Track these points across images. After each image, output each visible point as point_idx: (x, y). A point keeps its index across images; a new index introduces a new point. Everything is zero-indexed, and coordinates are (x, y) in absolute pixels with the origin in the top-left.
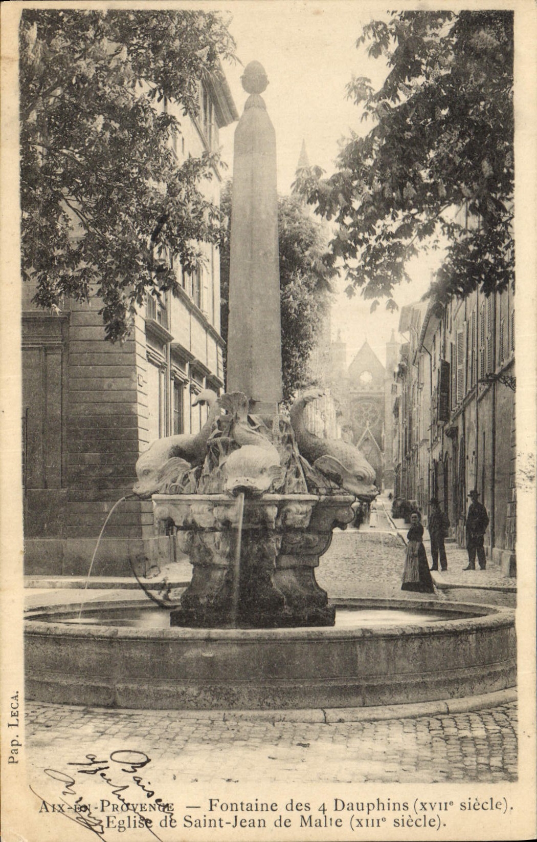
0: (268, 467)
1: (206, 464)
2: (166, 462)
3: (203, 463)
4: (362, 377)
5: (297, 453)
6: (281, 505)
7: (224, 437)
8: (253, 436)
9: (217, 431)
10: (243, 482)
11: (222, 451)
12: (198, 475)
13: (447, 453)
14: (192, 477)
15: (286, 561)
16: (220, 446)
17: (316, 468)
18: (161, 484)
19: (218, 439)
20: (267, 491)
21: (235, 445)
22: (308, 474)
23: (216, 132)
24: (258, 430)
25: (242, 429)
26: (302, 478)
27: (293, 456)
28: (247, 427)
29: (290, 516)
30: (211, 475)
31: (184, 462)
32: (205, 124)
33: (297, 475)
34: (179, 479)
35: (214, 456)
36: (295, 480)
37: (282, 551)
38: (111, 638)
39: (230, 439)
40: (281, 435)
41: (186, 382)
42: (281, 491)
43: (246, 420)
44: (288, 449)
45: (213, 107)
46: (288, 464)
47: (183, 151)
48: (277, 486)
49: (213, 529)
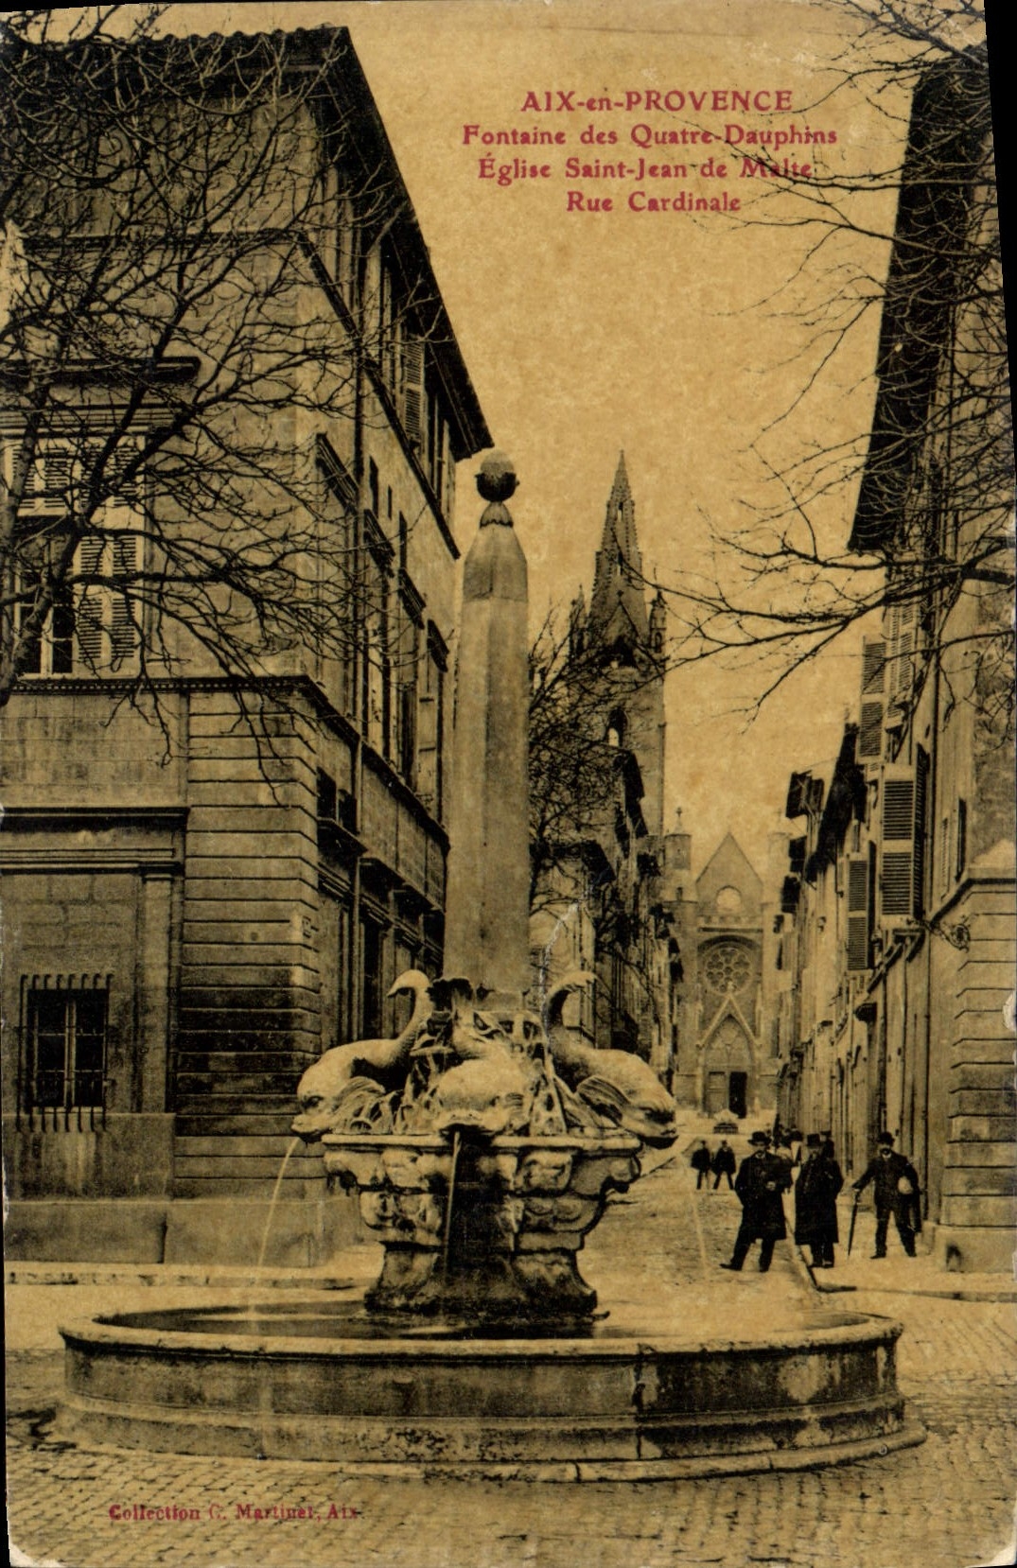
0: (503, 1095)
1: (409, 1087)
2: (344, 1085)
3: (403, 1085)
4: (720, 900)
5: (550, 1071)
6: (523, 1153)
7: (438, 1048)
8: (480, 1045)
9: (426, 1037)
10: (463, 1116)
11: (433, 1067)
12: (395, 1103)
13: (859, 1048)
14: (385, 1108)
15: (532, 1240)
16: (430, 1059)
17: (582, 1096)
18: (335, 1119)
19: (428, 1051)
20: (500, 1133)
21: (456, 1058)
22: (568, 1106)
23: (452, 471)
24: (490, 1036)
25: (464, 1034)
26: (557, 1113)
27: (544, 1077)
28: (473, 1033)
29: (536, 1170)
30: (415, 1105)
31: (373, 1084)
32: (431, 459)
33: (549, 1105)
34: (366, 1111)
35: (421, 1077)
36: (545, 1115)
37: (525, 1226)
38: (256, 1353)
39: (446, 1050)
40: (526, 1045)
41: (388, 924)
42: (524, 1131)
43: (470, 1020)
44: (537, 1066)
45: (446, 426)
46: (536, 1089)
47: (390, 515)
48: (518, 1124)
49: (417, 1191)
